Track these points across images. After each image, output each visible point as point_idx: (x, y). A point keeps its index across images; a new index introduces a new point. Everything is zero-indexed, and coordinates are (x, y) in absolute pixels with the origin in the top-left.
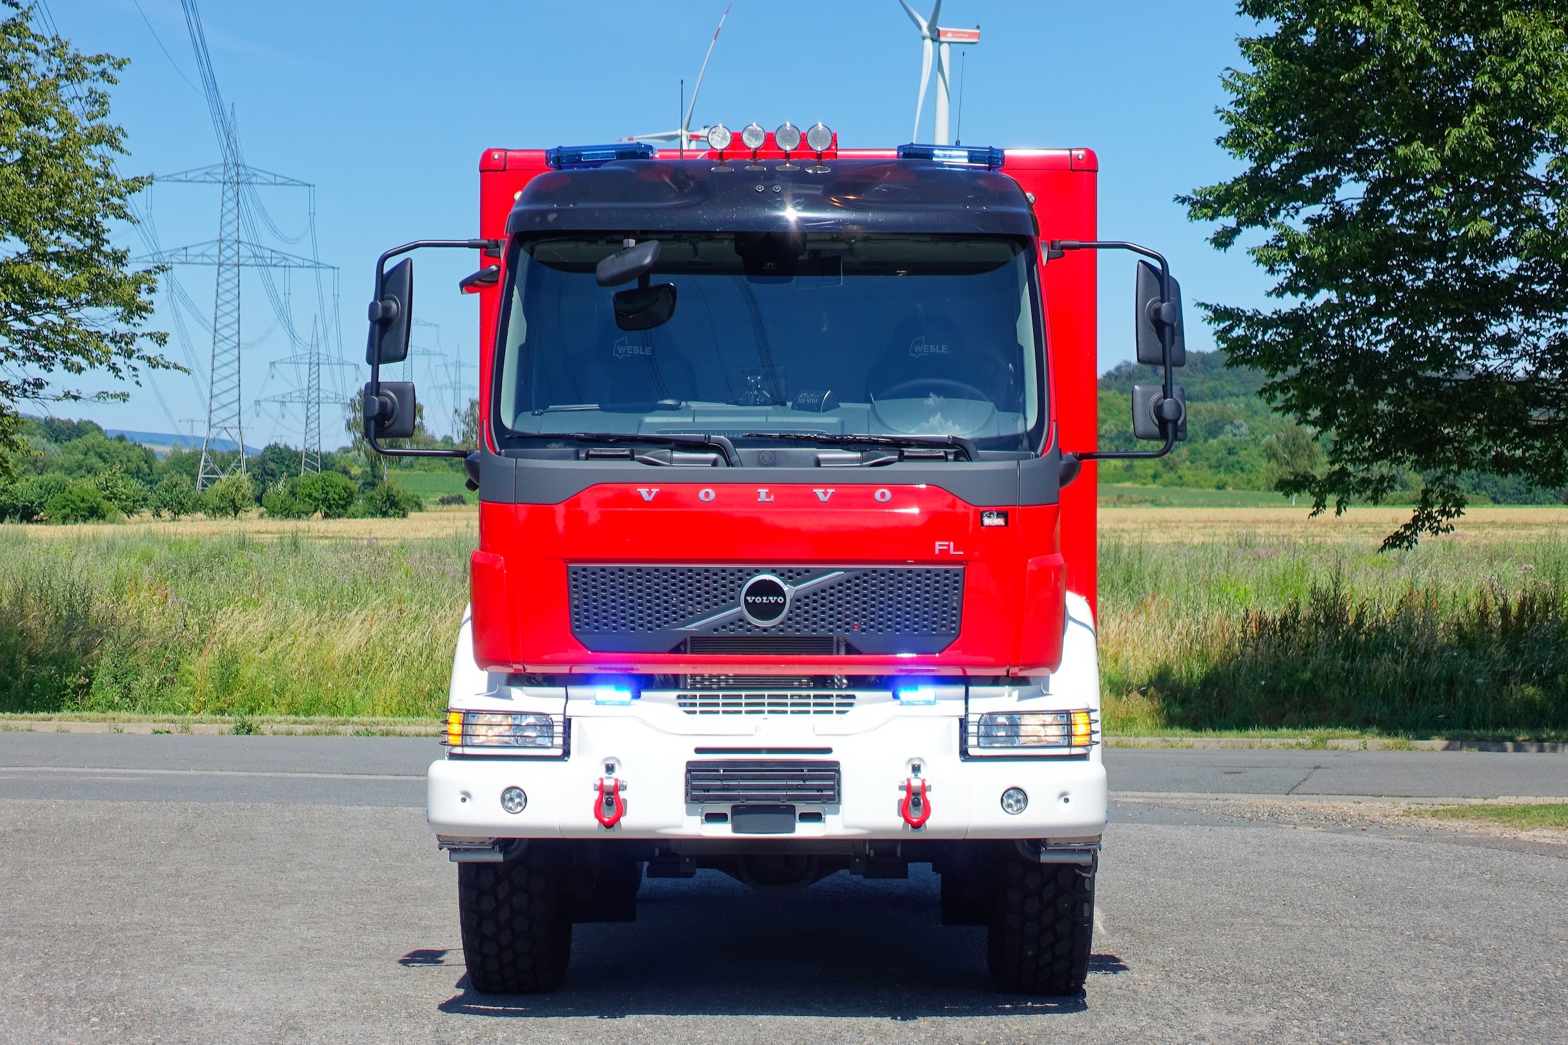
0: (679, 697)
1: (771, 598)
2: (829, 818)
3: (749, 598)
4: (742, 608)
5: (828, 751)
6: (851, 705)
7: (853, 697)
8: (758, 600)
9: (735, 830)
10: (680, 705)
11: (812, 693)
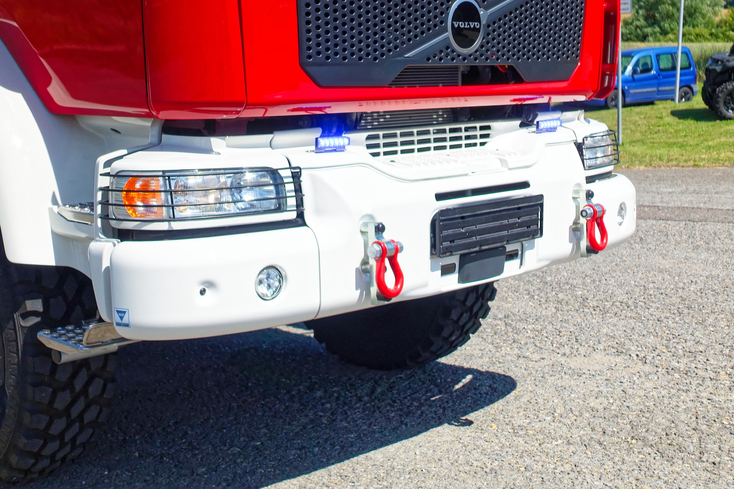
0: (368, 138)
1: (471, 23)
2: (528, 254)
3: (455, 23)
4: (449, 34)
5: (525, 185)
6: (487, 136)
7: (488, 128)
8: (462, 25)
9: (461, 280)
10: (369, 147)
11: (447, 127)
